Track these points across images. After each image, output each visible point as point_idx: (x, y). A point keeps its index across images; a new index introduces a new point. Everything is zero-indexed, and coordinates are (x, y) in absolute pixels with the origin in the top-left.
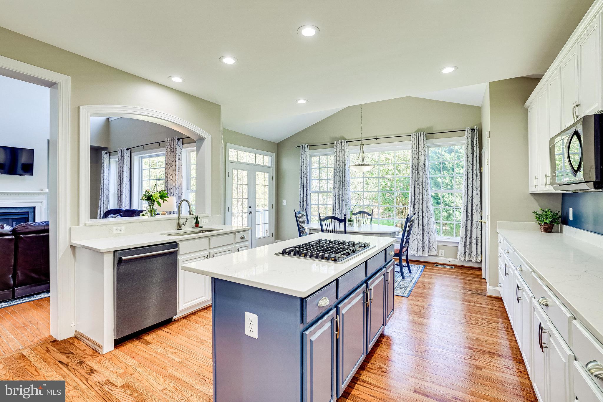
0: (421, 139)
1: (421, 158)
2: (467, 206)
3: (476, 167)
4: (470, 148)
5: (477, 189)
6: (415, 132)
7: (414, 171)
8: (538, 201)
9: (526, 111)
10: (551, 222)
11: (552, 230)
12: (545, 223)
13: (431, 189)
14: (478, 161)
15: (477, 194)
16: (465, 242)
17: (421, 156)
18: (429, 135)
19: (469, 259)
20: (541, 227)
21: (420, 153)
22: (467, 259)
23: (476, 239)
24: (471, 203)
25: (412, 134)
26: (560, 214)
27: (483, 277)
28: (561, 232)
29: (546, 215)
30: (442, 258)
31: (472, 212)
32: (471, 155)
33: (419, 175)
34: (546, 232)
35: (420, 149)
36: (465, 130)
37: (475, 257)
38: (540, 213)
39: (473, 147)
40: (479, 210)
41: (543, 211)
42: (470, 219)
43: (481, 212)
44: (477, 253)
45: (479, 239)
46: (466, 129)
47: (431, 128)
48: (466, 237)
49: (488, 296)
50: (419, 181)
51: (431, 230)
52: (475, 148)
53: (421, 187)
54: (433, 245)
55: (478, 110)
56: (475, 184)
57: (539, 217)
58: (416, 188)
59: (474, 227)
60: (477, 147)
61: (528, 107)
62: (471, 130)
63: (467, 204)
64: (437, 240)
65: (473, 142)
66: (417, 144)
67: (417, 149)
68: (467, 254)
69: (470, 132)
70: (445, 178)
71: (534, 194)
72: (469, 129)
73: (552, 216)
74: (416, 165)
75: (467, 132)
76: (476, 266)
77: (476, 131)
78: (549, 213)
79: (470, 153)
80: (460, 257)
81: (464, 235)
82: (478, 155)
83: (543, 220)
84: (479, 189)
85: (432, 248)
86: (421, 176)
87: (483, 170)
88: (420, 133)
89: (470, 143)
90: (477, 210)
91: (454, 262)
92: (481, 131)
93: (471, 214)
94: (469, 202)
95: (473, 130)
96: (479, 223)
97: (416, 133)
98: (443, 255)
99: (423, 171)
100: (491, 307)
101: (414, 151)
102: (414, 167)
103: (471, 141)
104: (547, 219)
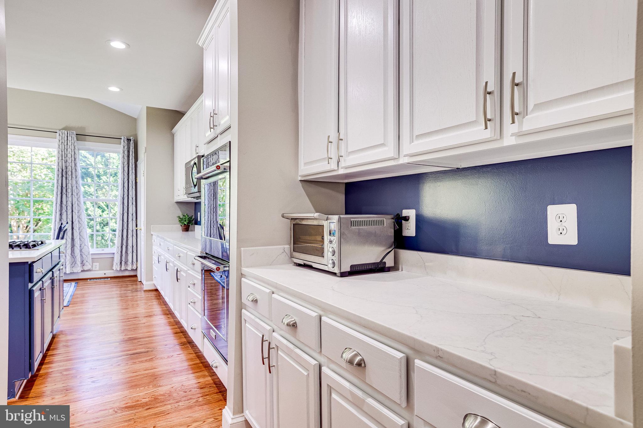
0: (71, 140)
1: (70, 161)
2: (123, 215)
3: (132, 177)
4: (126, 158)
5: (132, 198)
6: (63, 129)
7: (60, 176)
8: (180, 208)
9: (173, 136)
10: (188, 223)
11: (189, 229)
12: (185, 224)
13: (84, 197)
14: (134, 171)
15: (132, 204)
16: (121, 252)
17: (70, 159)
18: (81, 136)
19: (125, 268)
20: (182, 228)
21: (69, 156)
22: (123, 268)
23: (132, 247)
24: (127, 212)
25: (58, 131)
26: (193, 217)
27: (139, 280)
28: (194, 231)
29: (185, 219)
30: (96, 272)
31: (128, 221)
32: (127, 165)
33: (68, 180)
34: (185, 231)
35: (69, 150)
36: (121, 139)
37: (131, 265)
38: (181, 217)
39: (128, 156)
40: (134, 219)
41: (183, 215)
42: (126, 228)
43: (136, 221)
44: (132, 261)
45: (135, 247)
46: (123, 138)
47: (83, 128)
48: (122, 247)
49: (145, 291)
50: (67, 187)
51: (83, 242)
52: (131, 158)
53: (70, 194)
54: (87, 258)
55: (134, 121)
56: (130, 193)
57: (181, 220)
58: (64, 196)
59: (130, 236)
60: (133, 157)
61: (175, 133)
62: (127, 139)
63: (123, 214)
64: (91, 253)
65: (129, 152)
66: (66, 144)
67: (66, 150)
68: (123, 263)
69: (126, 142)
70: (89, 186)
71: (178, 203)
72: (125, 139)
73: (188, 219)
74: (64, 168)
75: (123, 141)
76: (132, 273)
77: (132, 142)
78: (187, 216)
79: (126, 163)
80: (116, 266)
81: (120, 245)
82: (134, 166)
83: (183, 222)
84: (134, 198)
85: (85, 262)
86: (70, 182)
87: (137, 181)
88: (69, 132)
89: (126, 152)
90: (132, 220)
91: (110, 273)
92: (136, 142)
93: (126, 223)
94: (124, 212)
95: (129, 140)
96: (135, 231)
97: (64, 131)
98: (98, 269)
99: (74, 176)
100: (148, 296)
101: (60, 152)
102: (60, 170)
103: (127, 151)
104: (186, 221)
